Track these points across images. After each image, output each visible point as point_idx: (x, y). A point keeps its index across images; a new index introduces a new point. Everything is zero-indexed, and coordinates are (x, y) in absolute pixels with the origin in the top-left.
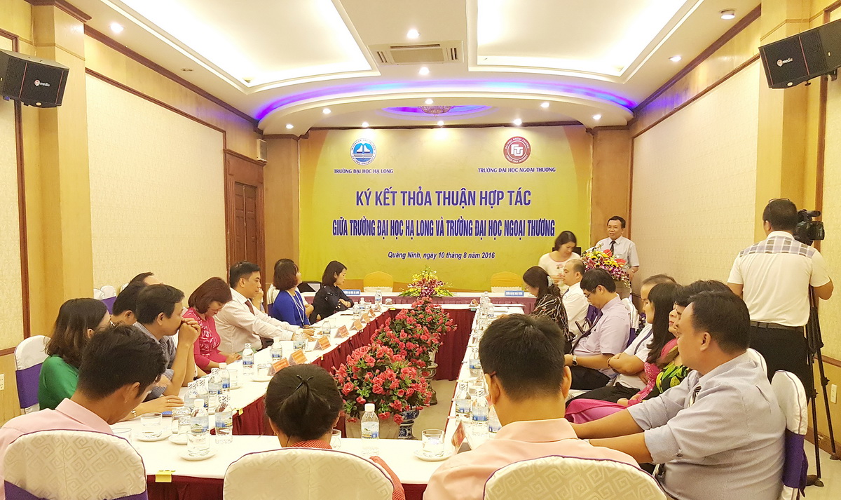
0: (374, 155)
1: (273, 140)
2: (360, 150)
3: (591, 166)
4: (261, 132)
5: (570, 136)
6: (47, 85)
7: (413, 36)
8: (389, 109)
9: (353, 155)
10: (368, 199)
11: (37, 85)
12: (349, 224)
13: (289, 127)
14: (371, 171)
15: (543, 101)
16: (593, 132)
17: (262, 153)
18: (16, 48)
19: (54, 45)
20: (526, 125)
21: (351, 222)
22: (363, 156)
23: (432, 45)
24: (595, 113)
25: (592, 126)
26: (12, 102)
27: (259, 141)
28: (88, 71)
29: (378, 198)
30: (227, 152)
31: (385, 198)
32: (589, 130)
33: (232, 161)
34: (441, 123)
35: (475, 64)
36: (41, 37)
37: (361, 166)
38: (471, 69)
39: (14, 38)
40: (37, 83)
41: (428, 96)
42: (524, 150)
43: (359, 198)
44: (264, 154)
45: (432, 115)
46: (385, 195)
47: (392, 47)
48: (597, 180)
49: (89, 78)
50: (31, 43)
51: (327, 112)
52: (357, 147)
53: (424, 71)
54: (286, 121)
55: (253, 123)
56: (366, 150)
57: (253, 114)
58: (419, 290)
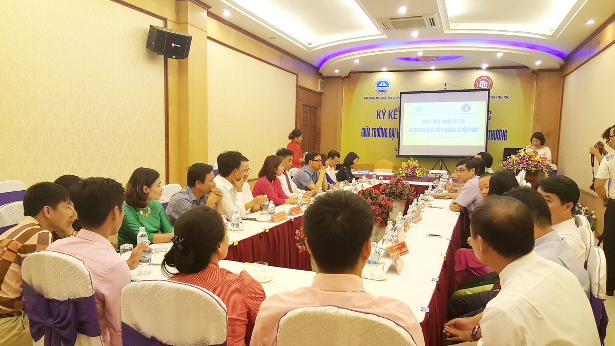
0: (389, 88)
1: (328, 80)
2: (381, 85)
3: (534, 95)
4: (321, 75)
5: (520, 75)
6: (179, 46)
7: (403, 11)
8: (398, 58)
9: (376, 88)
10: (384, 115)
11: (173, 46)
12: (371, 130)
13: (337, 71)
14: (387, 98)
15: (498, 52)
16: (537, 73)
17: (321, 87)
18: (166, 26)
19: (187, 23)
20: (489, 69)
21: (373, 129)
22: (382, 89)
23: (416, 17)
24: (537, 60)
25: (536, 69)
26: (162, 56)
27: (320, 80)
28: (209, 38)
29: (390, 115)
30: (299, 87)
31: (395, 115)
32: (534, 72)
33: (301, 92)
34: (433, 68)
35: (449, 29)
36: (181, 20)
37: (381, 95)
38: (446, 32)
39: (165, 20)
40: (173, 45)
41: (420, 50)
42: (488, 84)
43: (378, 115)
44: (322, 88)
45: (425, 62)
46: (395, 113)
47: (391, 19)
48: (538, 105)
49: (210, 42)
50: (175, 22)
51: (357, 61)
52: (379, 83)
53: (415, 34)
54: (334, 68)
55: (316, 69)
56: (385, 85)
57: (316, 64)
58: (406, 172)
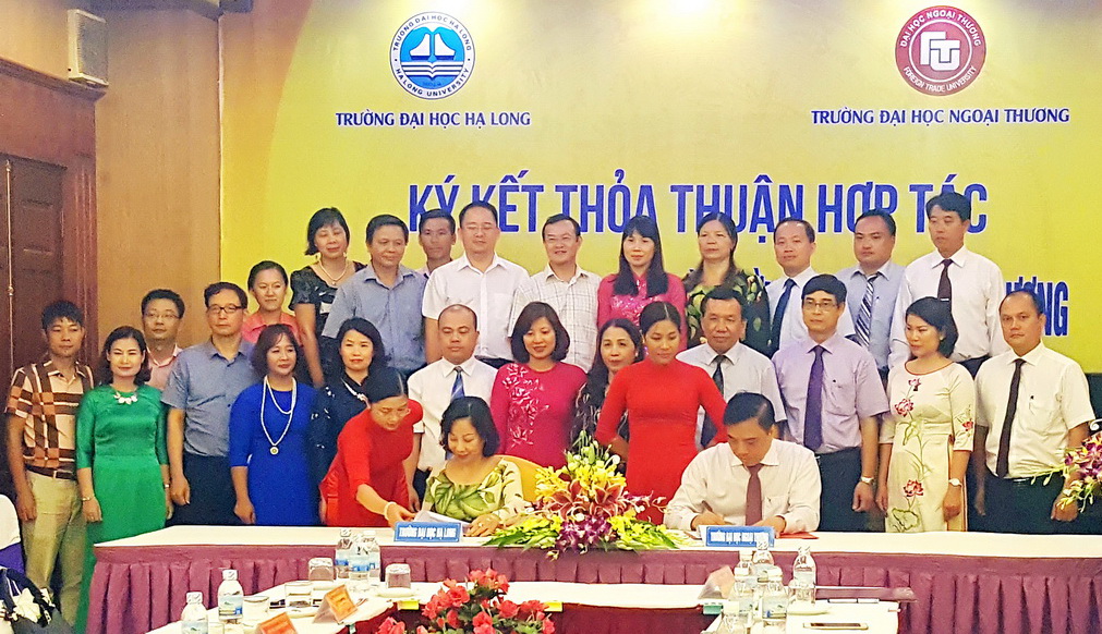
0: (467, 65)
2: (423, 50)
9: (397, 65)
14: (459, 119)
17: (86, 55)
22: (433, 68)
27: (74, 16)
31: (505, 208)
37: (424, 104)
42: (963, 48)
43: (418, 208)
44: (92, 60)
46: (503, 198)
52: (413, 38)
56: (442, 49)
58: (557, 527)
